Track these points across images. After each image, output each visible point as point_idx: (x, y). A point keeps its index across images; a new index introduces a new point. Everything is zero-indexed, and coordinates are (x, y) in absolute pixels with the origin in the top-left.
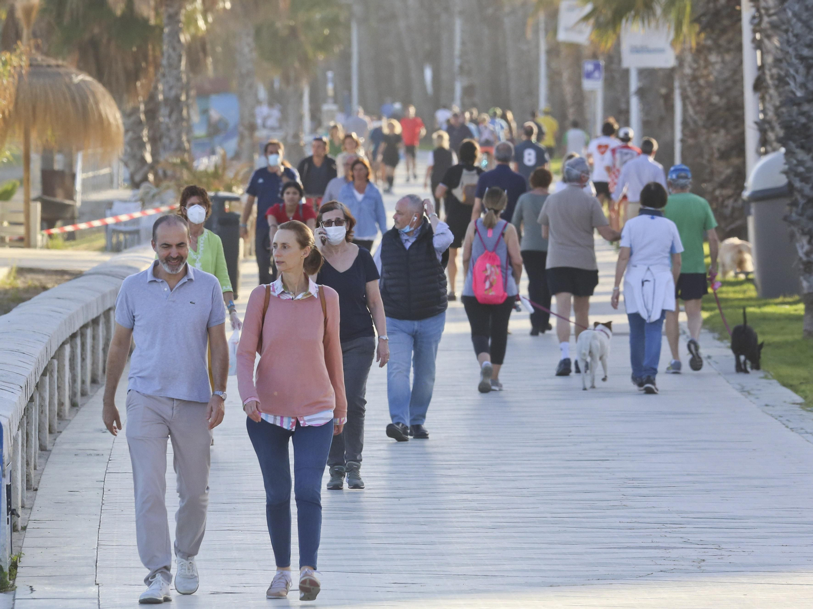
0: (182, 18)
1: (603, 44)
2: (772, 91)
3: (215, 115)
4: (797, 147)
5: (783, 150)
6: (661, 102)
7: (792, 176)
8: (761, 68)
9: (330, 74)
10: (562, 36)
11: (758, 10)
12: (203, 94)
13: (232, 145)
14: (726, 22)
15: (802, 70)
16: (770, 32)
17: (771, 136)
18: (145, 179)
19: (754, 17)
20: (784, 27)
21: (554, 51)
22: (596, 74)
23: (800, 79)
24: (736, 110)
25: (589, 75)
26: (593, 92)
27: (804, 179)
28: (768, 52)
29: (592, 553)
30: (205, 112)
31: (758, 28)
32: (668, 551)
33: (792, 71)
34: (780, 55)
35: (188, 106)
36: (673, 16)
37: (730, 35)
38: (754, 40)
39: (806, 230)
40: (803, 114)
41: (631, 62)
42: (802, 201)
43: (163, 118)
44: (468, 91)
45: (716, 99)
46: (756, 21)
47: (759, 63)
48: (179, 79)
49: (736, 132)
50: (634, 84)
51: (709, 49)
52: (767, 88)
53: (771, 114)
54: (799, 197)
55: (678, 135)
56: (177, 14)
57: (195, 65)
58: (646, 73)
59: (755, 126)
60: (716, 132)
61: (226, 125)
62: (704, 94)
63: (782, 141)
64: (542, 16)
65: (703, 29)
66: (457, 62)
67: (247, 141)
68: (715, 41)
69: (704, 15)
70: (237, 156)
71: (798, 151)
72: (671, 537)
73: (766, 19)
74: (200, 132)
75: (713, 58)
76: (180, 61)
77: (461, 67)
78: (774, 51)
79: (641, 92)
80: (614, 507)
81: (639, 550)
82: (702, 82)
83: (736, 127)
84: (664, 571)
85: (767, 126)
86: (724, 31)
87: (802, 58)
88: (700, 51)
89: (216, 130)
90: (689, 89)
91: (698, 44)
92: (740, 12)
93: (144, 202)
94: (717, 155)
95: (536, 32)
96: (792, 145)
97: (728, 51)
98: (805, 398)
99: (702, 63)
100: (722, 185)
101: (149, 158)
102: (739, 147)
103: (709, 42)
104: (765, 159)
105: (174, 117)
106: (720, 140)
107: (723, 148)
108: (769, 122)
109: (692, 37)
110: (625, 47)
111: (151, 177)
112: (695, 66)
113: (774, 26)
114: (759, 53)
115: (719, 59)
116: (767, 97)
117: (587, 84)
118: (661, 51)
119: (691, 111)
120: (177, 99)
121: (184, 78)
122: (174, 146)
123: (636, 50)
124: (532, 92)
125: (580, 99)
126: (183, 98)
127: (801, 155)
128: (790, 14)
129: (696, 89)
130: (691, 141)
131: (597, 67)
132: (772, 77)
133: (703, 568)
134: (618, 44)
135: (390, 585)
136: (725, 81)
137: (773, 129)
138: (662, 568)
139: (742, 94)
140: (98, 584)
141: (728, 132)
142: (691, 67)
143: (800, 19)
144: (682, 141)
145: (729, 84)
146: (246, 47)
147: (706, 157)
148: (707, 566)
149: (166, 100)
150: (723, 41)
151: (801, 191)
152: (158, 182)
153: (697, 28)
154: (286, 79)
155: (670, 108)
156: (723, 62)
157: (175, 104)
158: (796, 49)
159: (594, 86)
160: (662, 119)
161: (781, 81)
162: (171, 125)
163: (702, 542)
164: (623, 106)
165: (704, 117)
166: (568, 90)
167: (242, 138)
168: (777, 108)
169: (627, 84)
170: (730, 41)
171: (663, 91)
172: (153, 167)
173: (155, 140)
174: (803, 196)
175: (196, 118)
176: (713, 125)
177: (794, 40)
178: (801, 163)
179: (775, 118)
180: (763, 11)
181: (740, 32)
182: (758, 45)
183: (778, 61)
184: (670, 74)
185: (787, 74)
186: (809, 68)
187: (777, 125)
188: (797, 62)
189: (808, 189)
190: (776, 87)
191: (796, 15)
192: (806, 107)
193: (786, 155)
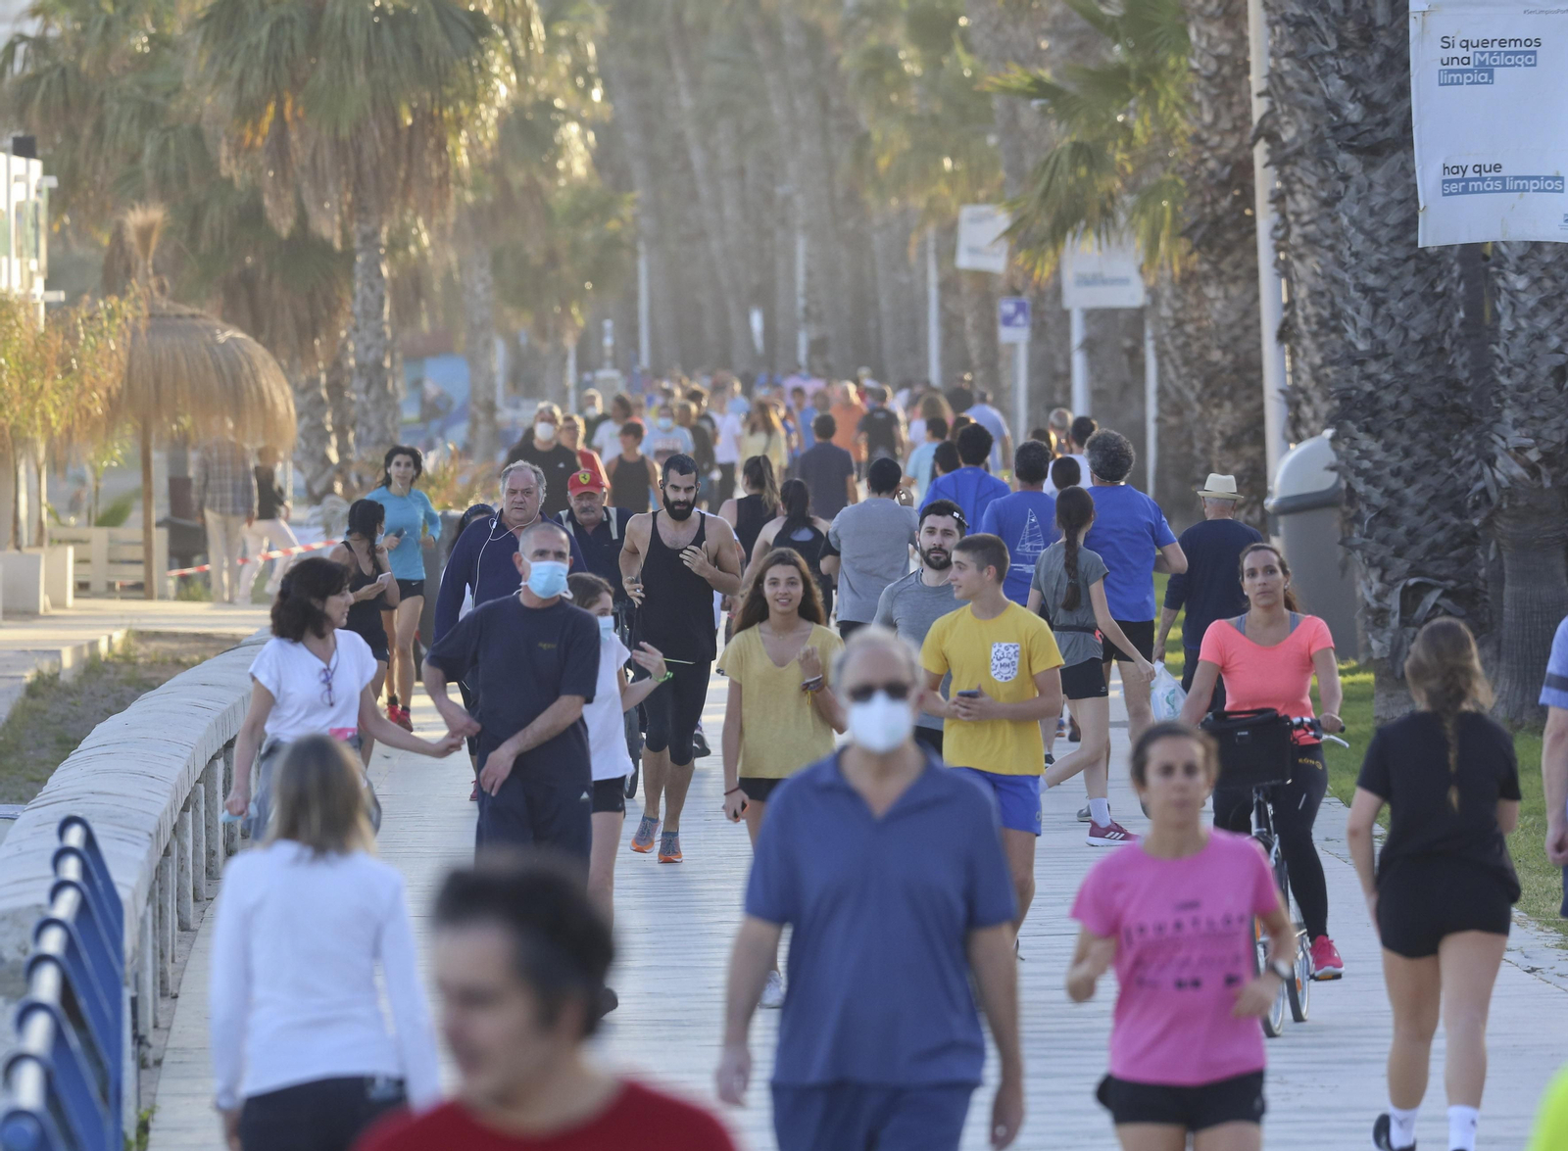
0: (384, 237)
1: (1037, 272)
2: (1307, 342)
3: (431, 388)
4: (1359, 430)
5: (1328, 433)
6: (1125, 359)
7: (1351, 475)
8: (1290, 305)
9: (608, 324)
10: (964, 261)
11: (1283, 216)
12: (415, 356)
13: (459, 433)
14: (1230, 236)
15: (1366, 307)
16: (1302, 250)
17: (1307, 411)
18: (330, 490)
19: (1276, 228)
20: (1328, 242)
21: (950, 285)
22: (1020, 319)
23: (1363, 322)
24: (1249, 371)
25: (1008, 321)
26: (1013, 346)
27: (1372, 480)
28: (1300, 281)
30: (417, 383)
31: (1283, 244)
33: (1350, 311)
34: (1322, 285)
35: (394, 376)
36: (1143, 224)
37: (1237, 255)
38: (1277, 263)
39: (1376, 559)
40: (1369, 377)
41: (1077, 300)
42: (1369, 515)
43: (355, 395)
44: (818, 347)
45: (1216, 355)
46: (1280, 233)
47: (1285, 299)
48: (381, 334)
49: (1248, 406)
50: (1077, 334)
51: (1206, 278)
52: (1298, 337)
53: (1306, 378)
54: (1363, 507)
55: (1152, 410)
56: (376, 233)
57: (405, 313)
58: (1098, 316)
59: (1281, 397)
60: (1219, 406)
61: (450, 403)
62: (1195, 347)
63: (1331, 421)
64: (931, 231)
65: (1197, 247)
66: (801, 302)
67: (483, 429)
68: (1215, 265)
69: (1195, 226)
70: (466, 451)
71: (1361, 435)
73: (1296, 230)
74: (410, 414)
75: (1211, 291)
76: (382, 306)
77: (806, 310)
78: (1311, 280)
79: (1090, 346)
82: (1190, 328)
83: (1249, 398)
85: (1300, 396)
86: (1228, 249)
87: (1366, 290)
88: (1188, 279)
89: (434, 411)
90: (1167, 340)
91: (1183, 270)
92: (1253, 219)
93: (329, 526)
94: (1218, 443)
95: (923, 255)
96: (1351, 426)
97: (1234, 280)
99: (1191, 299)
101: (334, 456)
102: (1254, 429)
103: (1206, 267)
104: (1296, 450)
105: (373, 394)
106: (1226, 417)
107: (1229, 432)
108: (1304, 391)
109: (1175, 256)
110: (1068, 277)
111: (338, 487)
112: (1178, 304)
113: (1311, 241)
114: (1284, 282)
115: (1221, 294)
116: (1300, 352)
117: (1006, 334)
118: (1124, 281)
119: (1172, 375)
120: (378, 366)
121: (388, 330)
122: (374, 438)
123: (1086, 281)
124: (917, 347)
125: (993, 359)
126: (387, 363)
127: (1366, 442)
128: (1345, 221)
129: (1180, 341)
130: (1173, 421)
131: (1020, 308)
132: (1307, 320)
134: (1057, 273)
136: (1231, 327)
137: (1309, 401)
139: (1259, 346)
141: (1236, 406)
142: (1170, 306)
143: (1361, 229)
144: (1159, 420)
145: (1237, 331)
146: (480, 283)
147: (1199, 445)
149: (361, 366)
150: (1226, 265)
151: (1365, 499)
152: (349, 494)
153: (1184, 245)
154: (541, 331)
155: (1139, 370)
156: (1226, 297)
157: (374, 373)
158: (1355, 276)
159: (1016, 337)
160: (1125, 387)
161: (1332, 324)
162: (369, 406)
164: (1061, 367)
165: (1198, 384)
166: (973, 342)
167: (475, 423)
168: (1314, 369)
169: (1067, 335)
170: (1237, 266)
171: (1128, 343)
172: (342, 470)
173: (341, 431)
174: (1370, 506)
175: (403, 395)
176: (1213, 395)
177: (1353, 261)
178: (1366, 454)
179: (1312, 384)
180: (1291, 218)
181: (1254, 250)
182: (1284, 270)
183: (1315, 295)
184: (1136, 318)
185: (1336, 315)
186: (1377, 304)
187: (1316, 396)
188: (1355, 294)
189: (1376, 496)
190: (1314, 335)
191: (1353, 222)
192: (1373, 367)
193: (1334, 439)
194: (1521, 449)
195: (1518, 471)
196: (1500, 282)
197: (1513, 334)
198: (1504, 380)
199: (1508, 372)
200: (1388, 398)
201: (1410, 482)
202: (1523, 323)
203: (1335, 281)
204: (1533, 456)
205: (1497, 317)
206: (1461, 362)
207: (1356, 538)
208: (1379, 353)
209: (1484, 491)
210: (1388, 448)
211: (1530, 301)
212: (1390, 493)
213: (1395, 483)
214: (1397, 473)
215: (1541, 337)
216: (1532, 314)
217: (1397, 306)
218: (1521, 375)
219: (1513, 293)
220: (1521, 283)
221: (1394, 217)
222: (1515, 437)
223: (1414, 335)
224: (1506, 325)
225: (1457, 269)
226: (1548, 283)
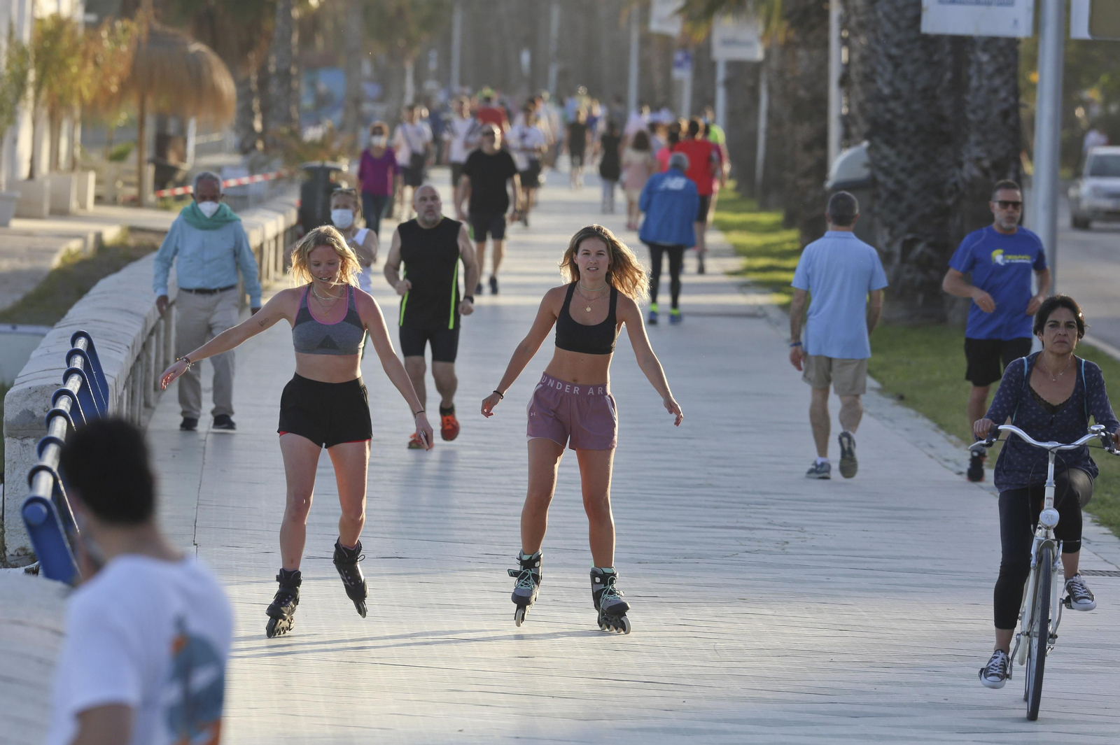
1: (695, 35)
2: (856, 88)
3: (323, 87)
4: (882, 142)
5: (865, 144)
6: (747, 93)
7: (875, 170)
8: (847, 66)
9: (433, 54)
10: (655, 26)
11: (847, 9)
12: (312, 67)
13: (338, 117)
14: (814, 20)
15: (890, 67)
16: (857, 30)
17: (854, 130)
18: (254, 147)
19: (842, 16)
20: (873, 26)
21: (646, 41)
22: (686, 64)
23: (888, 76)
24: (820, 104)
25: (679, 65)
26: (681, 81)
27: (887, 173)
28: (855, 49)
29: (681, 531)
30: (313, 85)
31: (845, 26)
32: (753, 532)
33: (880, 69)
34: (867, 53)
35: (297, 79)
36: (763, 9)
37: (817, 32)
38: (841, 37)
39: (888, 222)
40: (889, 110)
41: (721, 54)
42: (884, 195)
43: (274, 89)
44: (562, 74)
45: (802, 93)
46: (844, 19)
47: (845, 60)
48: (290, 53)
49: (820, 125)
50: (721, 74)
51: (798, 45)
52: (853, 84)
53: (855, 109)
54: (881, 190)
55: (762, 123)
57: (307, 40)
58: (734, 66)
59: (839, 121)
60: (801, 124)
61: (333, 97)
62: (791, 87)
63: (868, 136)
64: (635, 7)
65: (792, 25)
66: (554, 47)
67: (352, 115)
68: (804, 38)
69: (794, 12)
70: (341, 128)
71: (883, 146)
72: (756, 518)
73: (854, 18)
74: (307, 103)
75: (801, 53)
77: (557, 52)
78: (861, 49)
79: (728, 83)
80: (700, 486)
81: (724, 530)
82: (788, 76)
83: (820, 121)
84: (749, 552)
85: (850, 121)
86: (812, 28)
87: (891, 57)
88: (788, 45)
89: (323, 102)
90: (775, 83)
91: (785, 39)
92: (828, 11)
93: (253, 169)
94: (800, 146)
95: (629, 22)
96: (877, 140)
97: (815, 47)
98: (882, 383)
99: (789, 57)
100: (806, 175)
101: (258, 126)
102: (821, 140)
103: (798, 38)
104: (847, 153)
105: (284, 88)
106: (804, 132)
107: (807, 140)
108: (853, 117)
109: (781, 30)
110: (716, 39)
111: (260, 145)
112: (782, 60)
113: (862, 25)
114: (845, 50)
115: (806, 55)
116: (852, 93)
117: (677, 74)
119: (777, 103)
120: (288, 72)
121: (295, 51)
122: (283, 116)
123: (728, 42)
124: (623, 77)
125: (670, 87)
126: (293, 70)
127: (886, 150)
128: (880, 14)
129: (782, 83)
130: (776, 132)
131: (687, 58)
132: (857, 74)
133: (786, 550)
134: (709, 36)
135: (481, 556)
136: (811, 75)
137: (856, 124)
138: (747, 548)
139: (827, 88)
140: (196, 545)
141: (812, 125)
142: (778, 61)
143: (890, 20)
144: (768, 132)
145: (815, 79)
146: (354, 25)
147: (789, 148)
148: (790, 548)
149: (278, 73)
150: (810, 38)
151: (883, 185)
152: (266, 150)
153: (787, 24)
154: (391, 56)
155: (756, 100)
156: (810, 57)
157: (285, 76)
158: (884, 48)
159: (683, 75)
160: (747, 110)
161: (868, 78)
162: (280, 96)
163: (785, 524)
164: (710, 95)
165: (789, 110)
166: (658, 79)
167: (347, 111)
168: (861, 104)
169: (714, 75)
170: (817, 38)
171: (750, 83)
172: (262, 135)
173: (265, 110)
174: (886, 190)
175: (304, 90)
176: (798, 117)
177: (883, 39)
178: (885, 158)
179: (859, 113)
180: (851, 11)
181: (826, 29)
182: (845, 42)
183: (863, 59)
184: (756, 67)
185: (874, 71)
186: (897, 66)
187: (861, 121)
188: (884, 60)
189: (890, 183)
190: (861, 83)
191: (886, 15)
192: (892, 105)
193: (869, 149)
194: (978, 160)
195: (976, 172)
196: (972, 57)
197: (978, 89)
198: (971, 117)
199: (974, 112)
200: (900, 124)
201: (911, 175)
202: (985, 82)
203: (874, 51)
204: (986, 164)
205: (969, 78)
206: (946, 105)
207: (876, 208)
208: (896, 96)
209: (956, 184)
210: (899, 154)
211: (990, 69)
212: (898, 182)
213: (902, 176)
214: (903, 170)
215: (995, 91)
216: (991, 77)
217: (909, 68)
218: (981, 114)
219: (980, 64)
220: (985, 58)
221: (910, 13)
222: (976, 152)
223: (919, 87)
224: (974, 83)
225: (948, 48)
226: (1001, 59)
